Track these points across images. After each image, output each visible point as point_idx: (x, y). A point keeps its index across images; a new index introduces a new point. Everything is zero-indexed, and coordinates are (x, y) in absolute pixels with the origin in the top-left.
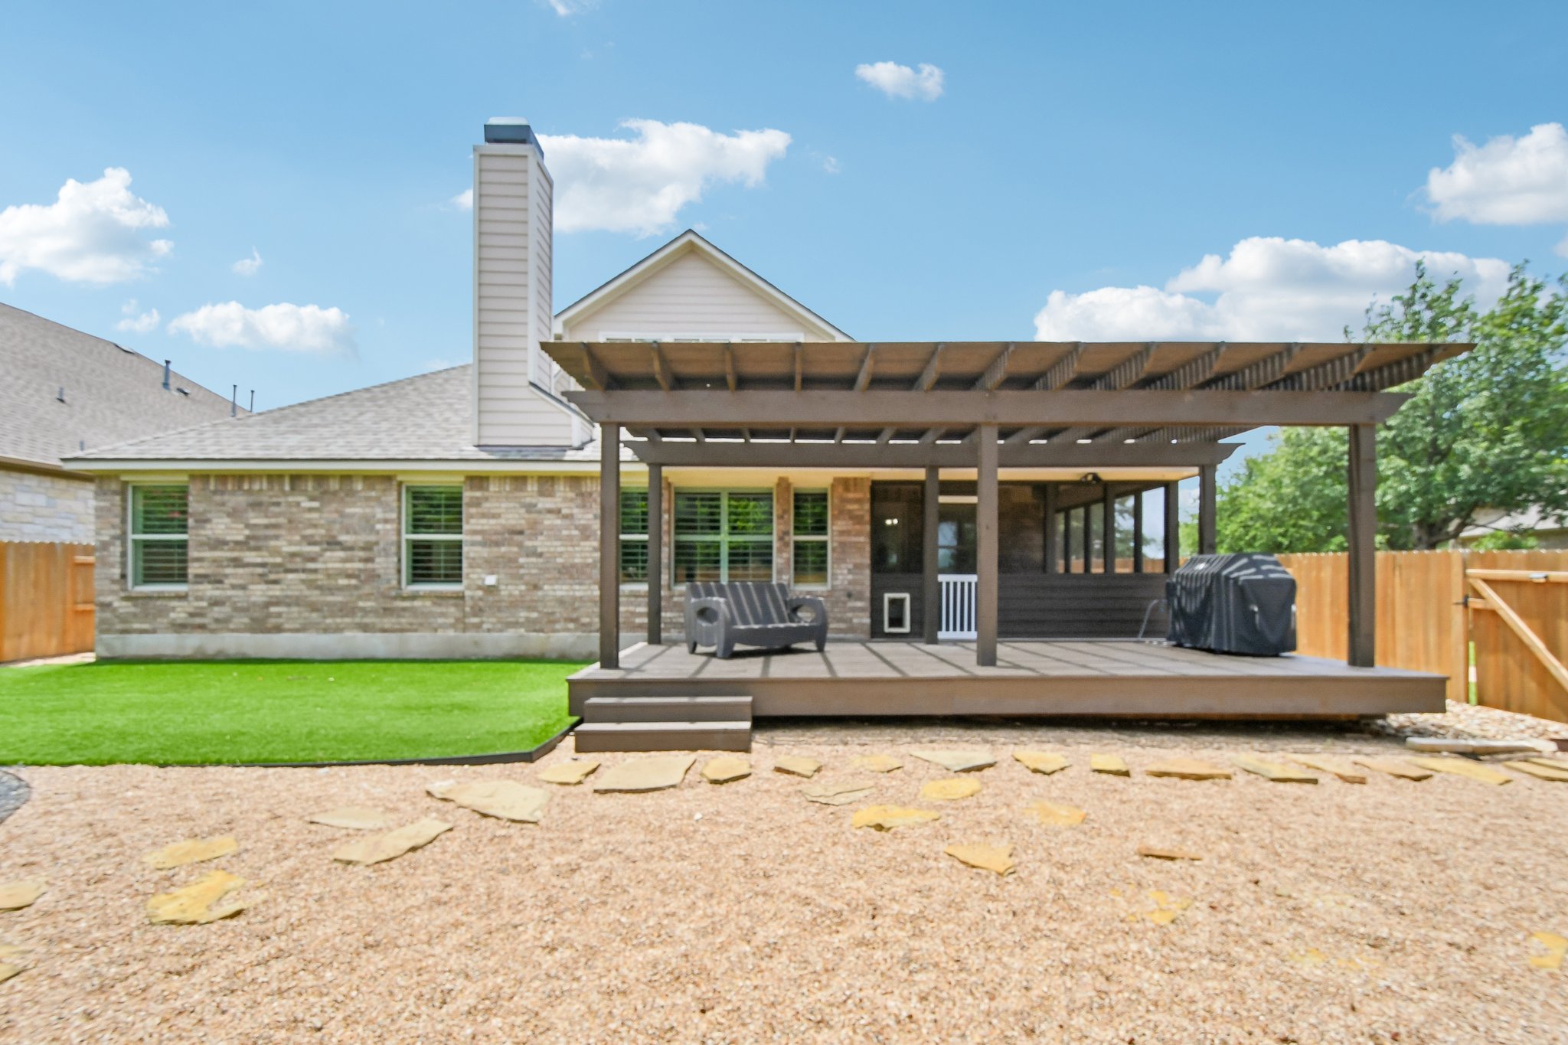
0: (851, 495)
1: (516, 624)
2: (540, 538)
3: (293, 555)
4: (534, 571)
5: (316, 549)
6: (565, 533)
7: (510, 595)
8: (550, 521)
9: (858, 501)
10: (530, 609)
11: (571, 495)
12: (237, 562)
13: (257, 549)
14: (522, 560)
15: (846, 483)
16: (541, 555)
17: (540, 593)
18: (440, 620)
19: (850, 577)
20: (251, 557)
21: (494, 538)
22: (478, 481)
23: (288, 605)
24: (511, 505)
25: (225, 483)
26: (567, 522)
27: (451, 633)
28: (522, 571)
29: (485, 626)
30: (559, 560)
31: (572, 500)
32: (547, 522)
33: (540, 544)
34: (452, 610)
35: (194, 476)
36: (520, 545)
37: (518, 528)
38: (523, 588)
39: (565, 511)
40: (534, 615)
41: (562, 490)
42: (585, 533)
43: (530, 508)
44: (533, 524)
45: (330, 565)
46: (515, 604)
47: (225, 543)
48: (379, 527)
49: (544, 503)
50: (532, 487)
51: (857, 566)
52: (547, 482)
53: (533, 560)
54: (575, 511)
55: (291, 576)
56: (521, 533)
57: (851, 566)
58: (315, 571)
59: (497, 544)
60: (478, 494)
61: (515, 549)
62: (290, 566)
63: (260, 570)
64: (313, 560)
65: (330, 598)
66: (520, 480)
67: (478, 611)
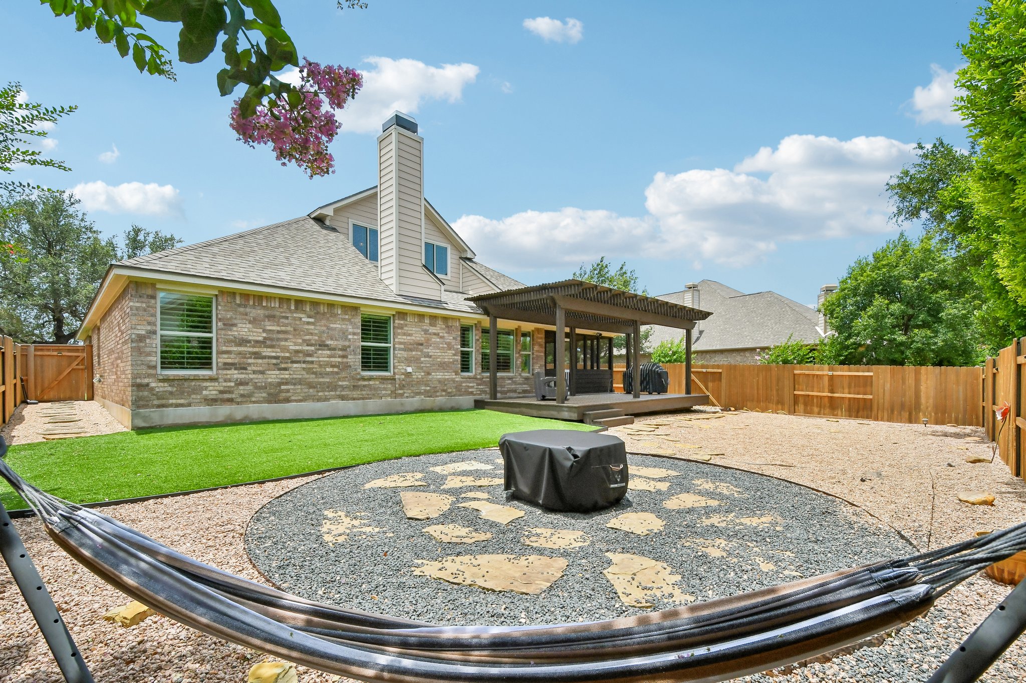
0: (539, 335)
1: (419, 394)
2: (430, 348)
3: (297, 352)
4: (428, 365)
5: (313, 348)
6: (441, 345)
7: (417, 378)
8: (435, 339)
9: (542, 338)
10: (427, 385)
11: (444, 326)
12: (257, 355)
13: (272, 347)
14: (422, 359)
15: (538, 330)
16: (430, 357)
17: (430, 377)
18: (383, 392)
19: (539, 370)
20: (267, 352)
21: (410, 346)
22: (402, 315)
23: (295, 384)
24: (417, 329)
25: (248, 300)
26: (442, 340)
27: (389, 399)
28: (422, 365)
29: (405, 395)
30: (438, 360)
31: (444, 329)
32: (433, 340)
33: (431, 351)
34: (390, 386)
35: (223, 292)
36: (421, 351)
37: (421, 342)
38: (423, 374)
39: (441, 334)
40: (428, 388)
41: (440, 324)
42: (450, 347)
43: (426, 332)
44: (428, 340)
45: (321, 359)
46: (419, 382)
47: (249, 342)
48: (350, 337)
49: (432, 330)
50: (427, 321)
51: (541, 366)
52: (434, 318)
53: (428, 359)
54: (445, 335)
55: (295, 365)
56: (422, 344)
57: (539, 366)
58: (312, 362)
59: (411, 350)
60: (402, 322)
61: (419, 353)
62: (294, 359)
63: (274, 361)
64: (310, 355)
65: (321, 380)
66: (421, 316)
67: (402, 387)
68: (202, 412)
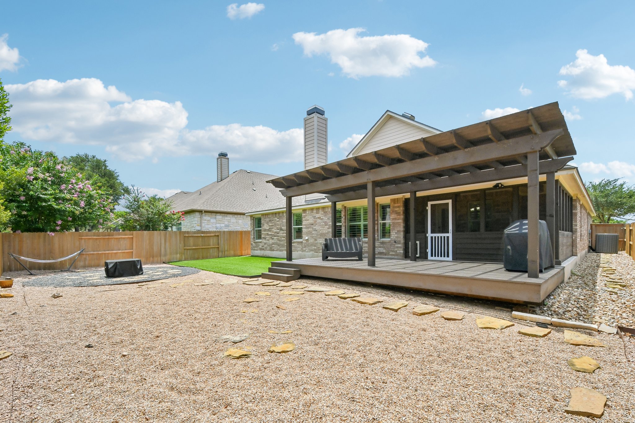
0: (396, 205)
1: (312, 250)
2: (317, 226)
3: (275, 232)
4: (315, 235)
5: (279, 231)
6: (321, 224)
7: (311, 242)
8: (319, 221)
9: (399, 207)
10: (315, 246)
11: (323, 213)
12: (268, 234)
13: (270, 231)
14: (313, 232)
15: (394, 201)
16: (316, 231)
17: (317, 241)
18: (298, 249)
19: (396, 235)
20: (270, 233)
21: (308, 226)
22: (304, 210)
23: (275, 245)
24: (311, 217)
25: (266, 216)
26: (322, 221)
27: (300, 252)
28: (313, 235)
29: (306, 251)
30: (320, 232)
31: (323, 214)
32: (318, 221)
33: (316, 227)
34: (300, 246)
35: (263, 215)
36: (313, 228)
37: (312, 223)
38: (313, 240)
39: (321, 217)
40: (316, 248)
41: (321, 212)
42: (326, 224)
43: (314, 217)
44: (316, 221)
45: (281, 235)
46: (312, 245)
47: (266, 230)
49: (318, 216)
50: (315, 211)
51: (399, 231)
52: (318, 209)
53: (315, 232)
54: (324, 217)
55: (275, 237)
56: (313, 224)
57: (396, 231)
58: (278, 236)
59: (308, 228)
60: (305, 214)
61: (312, 229)
62: (276, 235)
63: (271, 236)
64: (278, 233)
65: (281, 243)
66: (312, 209)
67: (305, 247)
68: (258, 253)
